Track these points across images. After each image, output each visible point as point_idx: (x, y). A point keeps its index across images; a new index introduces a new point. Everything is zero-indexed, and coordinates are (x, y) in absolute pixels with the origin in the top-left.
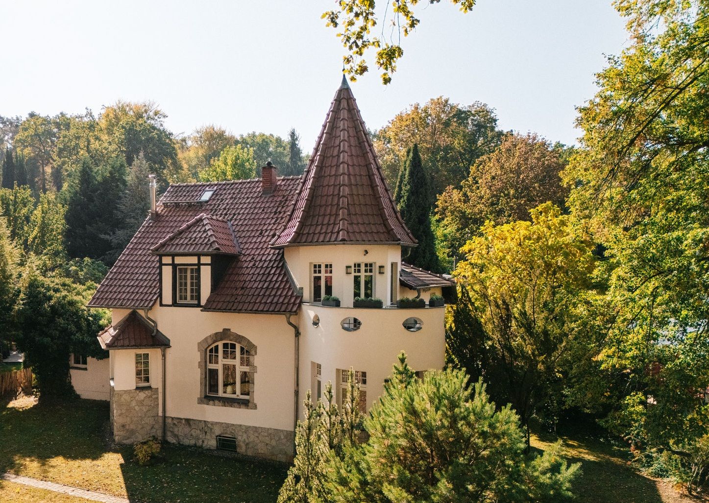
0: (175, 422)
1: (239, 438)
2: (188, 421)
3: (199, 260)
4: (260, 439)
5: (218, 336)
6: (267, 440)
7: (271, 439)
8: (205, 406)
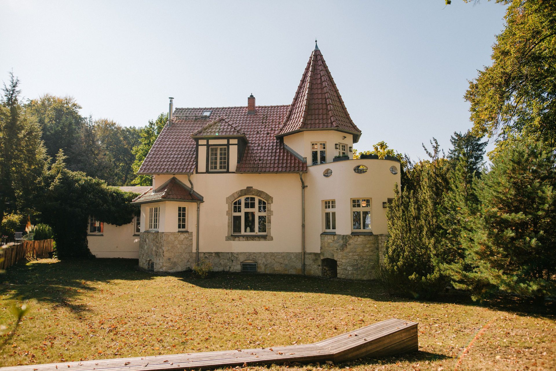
0: (206, 256)
1: (260, 262)
2: (217, 254)
3: (228, 142)
4: (276, 260)
5: (242, 193)
6: (281, 260)
7: (284, 260)
8: (232, 242)
